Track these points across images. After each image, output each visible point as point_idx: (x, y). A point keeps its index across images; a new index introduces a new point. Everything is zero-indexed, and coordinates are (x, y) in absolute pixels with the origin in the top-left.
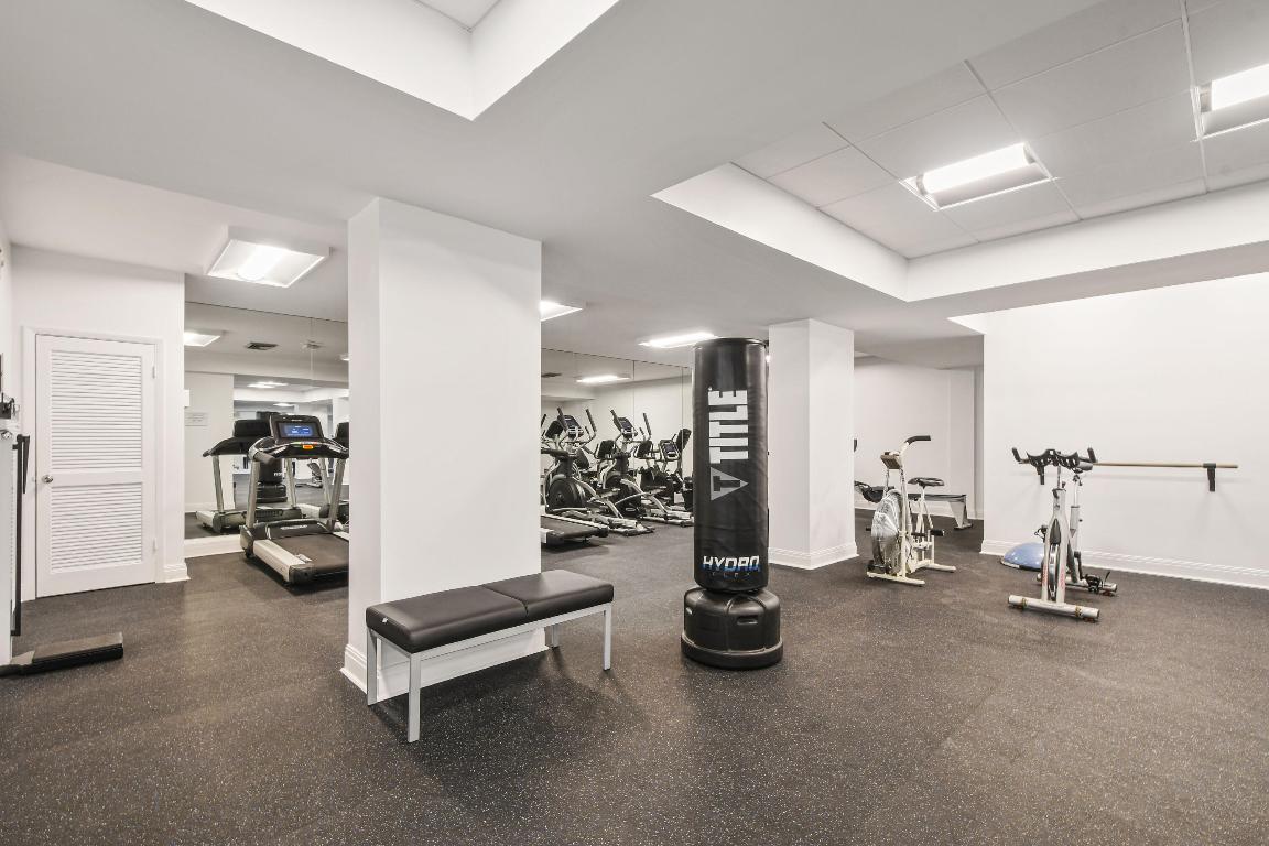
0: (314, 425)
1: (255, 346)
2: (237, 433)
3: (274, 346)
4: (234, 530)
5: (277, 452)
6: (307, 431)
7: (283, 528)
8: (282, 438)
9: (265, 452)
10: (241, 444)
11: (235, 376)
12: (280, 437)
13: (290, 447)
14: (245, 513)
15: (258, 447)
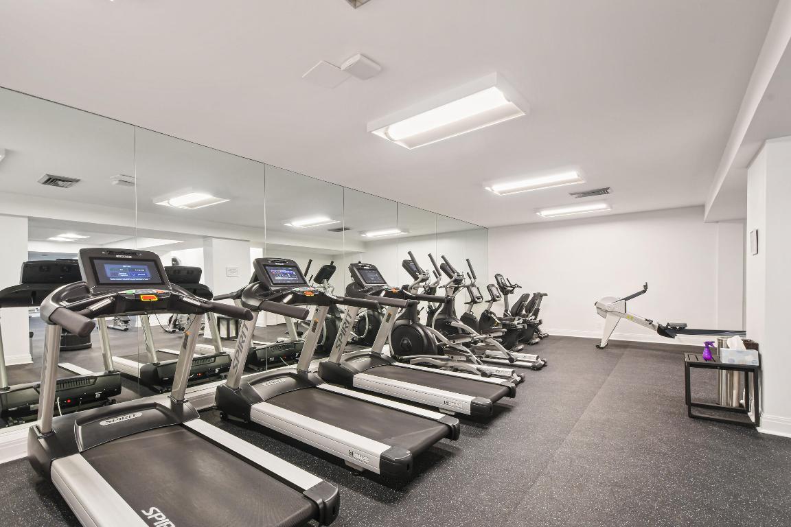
0: (152, 264)
1: (52, 180)
2: (26, 279)
3: (77, 181)
4: (24, 413)
5: (94, 308)
6: (143, 273)
7: (103, 423)
8: (103, 285)
9: (74, 309)
10: (34, 293)
11: (30, 219)
12: (98, 283)
13: (118, 298)
14: (39, 386)
15: (57, 299)
